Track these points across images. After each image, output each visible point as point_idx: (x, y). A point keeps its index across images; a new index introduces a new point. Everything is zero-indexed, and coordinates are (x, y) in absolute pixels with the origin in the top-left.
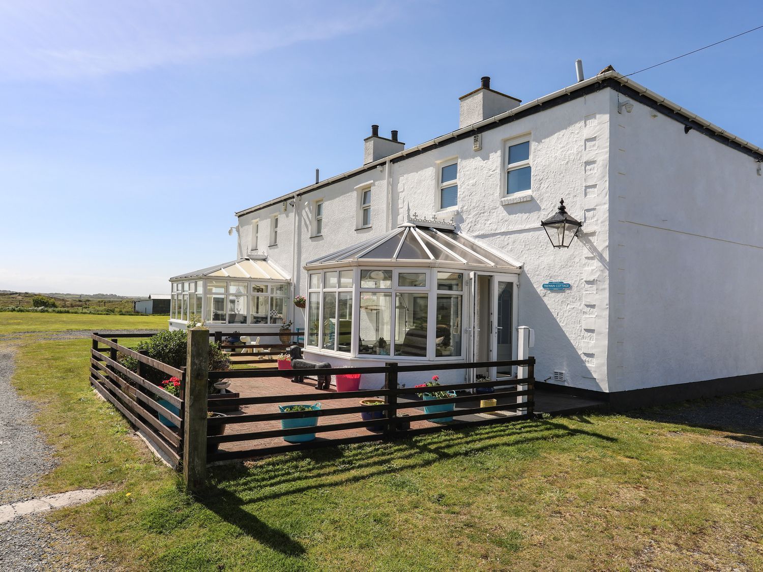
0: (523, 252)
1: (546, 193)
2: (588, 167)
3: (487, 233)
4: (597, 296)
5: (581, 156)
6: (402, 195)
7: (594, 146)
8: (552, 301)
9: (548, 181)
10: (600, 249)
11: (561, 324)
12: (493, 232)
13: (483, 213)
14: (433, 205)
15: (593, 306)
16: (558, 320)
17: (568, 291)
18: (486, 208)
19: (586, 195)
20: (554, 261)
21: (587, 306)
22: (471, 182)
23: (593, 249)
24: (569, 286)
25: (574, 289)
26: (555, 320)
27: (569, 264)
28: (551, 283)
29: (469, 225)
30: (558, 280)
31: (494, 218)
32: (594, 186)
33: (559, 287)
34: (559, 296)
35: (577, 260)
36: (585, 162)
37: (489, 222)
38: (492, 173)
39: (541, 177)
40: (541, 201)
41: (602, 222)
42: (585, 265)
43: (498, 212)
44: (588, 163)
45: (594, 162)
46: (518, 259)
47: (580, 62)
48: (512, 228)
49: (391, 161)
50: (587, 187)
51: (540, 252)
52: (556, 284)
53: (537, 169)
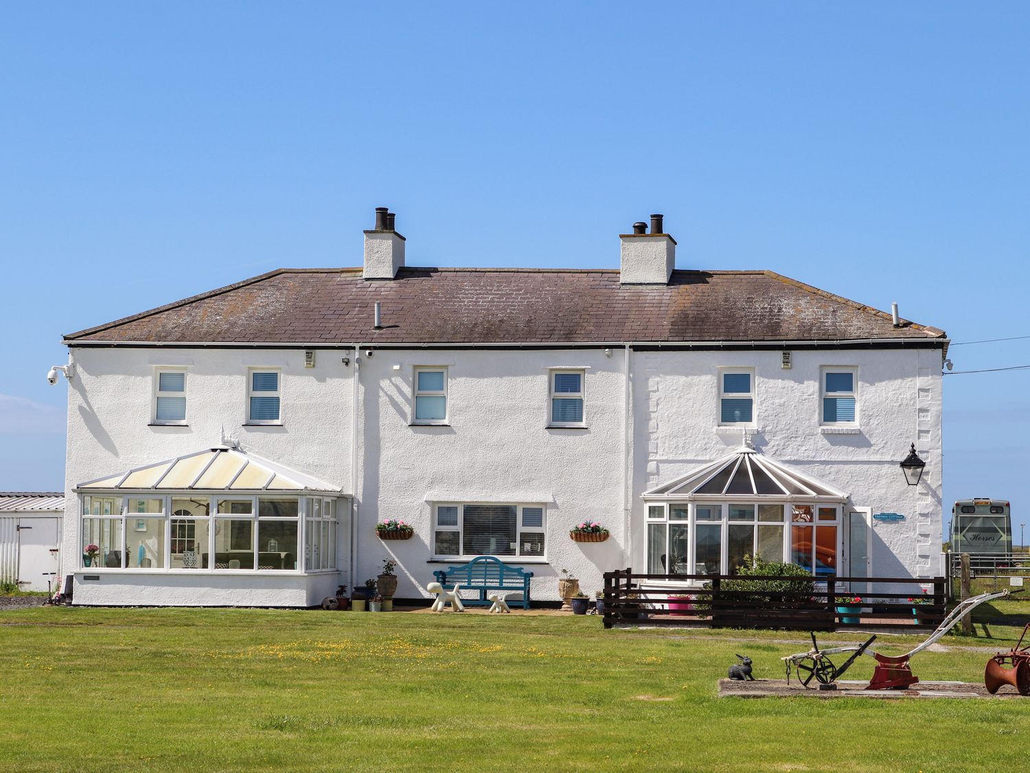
0: (850, 483)
1: (876, 429)
2: (921, 414)
3: (801, 459)
4: (932, 527)
5: (914, 403)
6: (654, 397)
7: (927, 396)
8: (884, 531)
9: (878, 418)
10: (934, 487)
11: (894, 552)
12: (810, 459)
13: (796, 437)
14: (715, 417)
15: (927, 536)
16: (891, 548)
17: (901, 522)
18: (800, 433)
19: (919, 438)
20: (886, 494)
21: (921, 535)
22: (777, 401)
23: (928, 486)
24: (902, 518)
25: (908, 520)
26: (888, 548)
27: (902, 498)
28: (882, 514)
29: (775, 448)
30: (891, 511)
31: (810, 444)
32: (928, 432)
33: (892, 518)
34: (893, 527)
35: (910, 495)
36: (919, 409)
37: (804, 448)
38: (808, 397)
39: (870, 414)
40: (871, 435)
41: (936, 464)
42: (918, 499)
43: (817, 440)
44: (921, 410)
45: (926, 411)
46: (843, 489)
47: (896, 306)
48: (834, 458)
49: (630, 347)
50: (920, 431)
51: (870, 485)
52: (888, 515)
53: (866, 404)
